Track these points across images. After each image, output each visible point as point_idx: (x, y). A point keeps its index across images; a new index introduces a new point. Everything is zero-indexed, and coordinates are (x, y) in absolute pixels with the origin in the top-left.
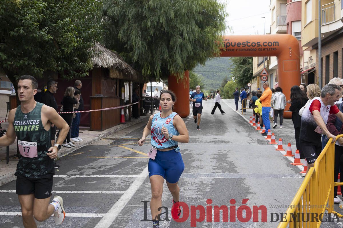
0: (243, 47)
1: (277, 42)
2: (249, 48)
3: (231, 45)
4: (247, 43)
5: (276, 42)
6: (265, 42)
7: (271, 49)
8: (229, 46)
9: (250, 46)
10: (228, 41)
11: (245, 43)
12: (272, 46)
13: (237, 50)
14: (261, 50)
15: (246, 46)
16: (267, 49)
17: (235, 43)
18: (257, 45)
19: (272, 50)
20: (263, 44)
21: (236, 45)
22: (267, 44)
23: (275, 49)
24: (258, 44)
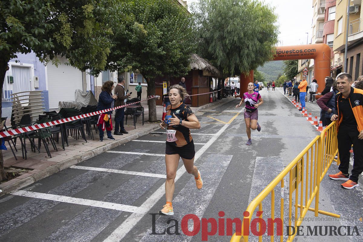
0: (290, 54)
1: (315, 49)
2: (294, 54)
4: (293, 50)
5: (313, 50)
6: (306, 50)
7: (309, 54)
8: (281, 53)
9: (295, 52)
10: (280, 50)
11: (291, 51)
12: (311, 52)
13: (286, 56)
14: (302, 55)
15: (292, 53)
16: (307, 54)
17: (285, 51)
18: (300, 52)
19: (311, 54)
22: (307, 51)
23: (313, 54)
24: (301, 51)
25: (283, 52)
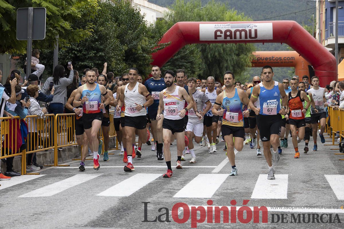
0: (270, 61)
1: (294, 58)
4: (273, 57)
5: (293, 58)
8: (260, 60)
9: (274, 60)
10: (259, 57)
11: (271, 58)
12: (290, 60)
14: (282, 62)
15: (272, 60)
16: (286, 62)
17: (264, 58)
18: (279, 59)
19: (290, 63)
20: (284, 58)
21: (265, 59)
22: (286, 59)
23: (292, 62)
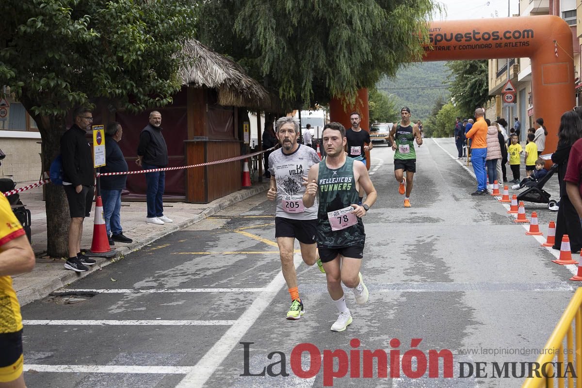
0: (467, 42)
2: (477, 43)
3: (444, 39)
4: (475, 33)
5: (528, 31)
6: (508, 32)
7: (518, 44)
8: (442, 39)
9: (480, 39)
10: (438, 32)
11: (470, 34)
12: (521, 39)
13: (455, 47)
14: (499, 45)
15: (473, 40)
16: (511, 44)
17: (452, 34)
18: (492, 37)
19: (522, 45)
20: (505, 34)
21: (454, 39)
22: (511, 35)
23: (527, 43)
24: (495, 35)
25: (448, 37)
